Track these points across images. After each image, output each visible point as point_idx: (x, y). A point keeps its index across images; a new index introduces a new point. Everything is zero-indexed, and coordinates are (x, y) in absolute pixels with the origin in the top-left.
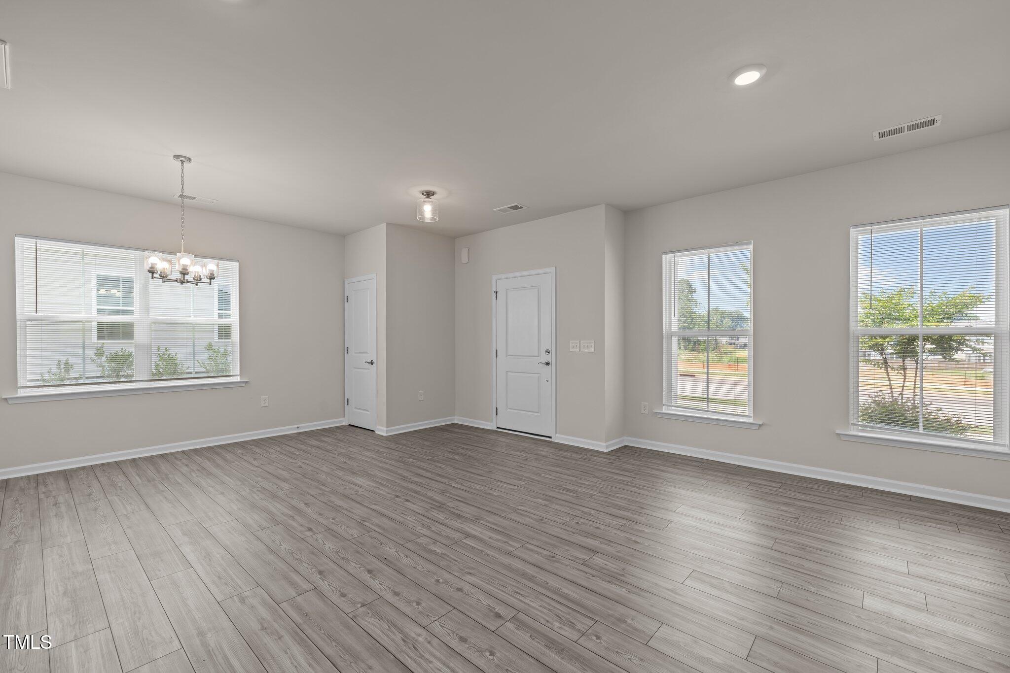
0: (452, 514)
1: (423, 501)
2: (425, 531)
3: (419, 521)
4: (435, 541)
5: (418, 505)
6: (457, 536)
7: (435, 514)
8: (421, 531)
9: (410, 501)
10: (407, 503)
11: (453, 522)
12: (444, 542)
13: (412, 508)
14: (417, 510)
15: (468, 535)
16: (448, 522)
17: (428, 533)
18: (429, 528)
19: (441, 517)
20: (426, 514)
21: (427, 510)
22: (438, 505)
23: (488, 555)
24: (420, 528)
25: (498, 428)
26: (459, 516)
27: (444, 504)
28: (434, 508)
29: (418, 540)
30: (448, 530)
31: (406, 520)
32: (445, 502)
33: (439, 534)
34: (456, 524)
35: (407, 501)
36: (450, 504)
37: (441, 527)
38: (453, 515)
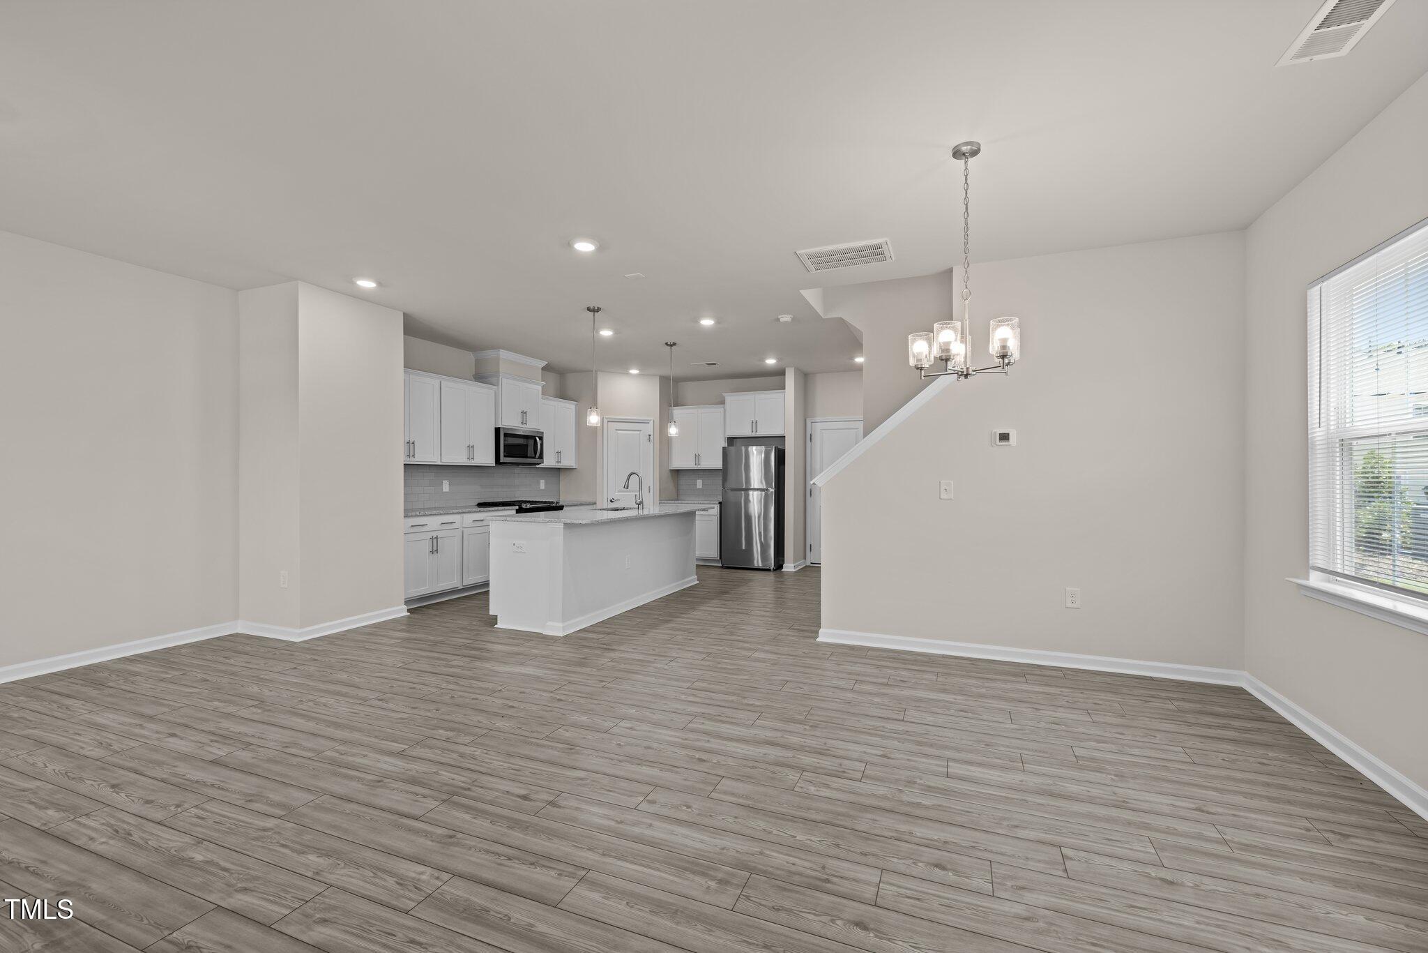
0: (425, 784)
1: (491, 803)
2: (468, 750)
3: (482, 762)
4: (448, 740)
5: (497, 790)
6: (419, 752)
7: (460, 779)
8: (473, 749)
9: (519, 796)
10: (523, 792)
11: (424, 769)
12: (434, 742)
13: (505, 782)
14: (495, 779)
15: (400, 754)
16: (434, 768)
17: (462, 749)
18: (462, 755)
19: (446, 775)
20: (475, 776)
21: (475, 783)
22: (456, 798)
23: (376, 737)
24: (477, 753)
26: (414, 781)
27: (444, 801)
28: (465, 789)
29: (472, 738)
30: (432, 756)
31: (504, 760)
32: (443, 808)
33: (443, 750)
34: (416, 768)
35: (525, 798)
36: (431, 804)
37: (443, 760)
38: (426, 781)
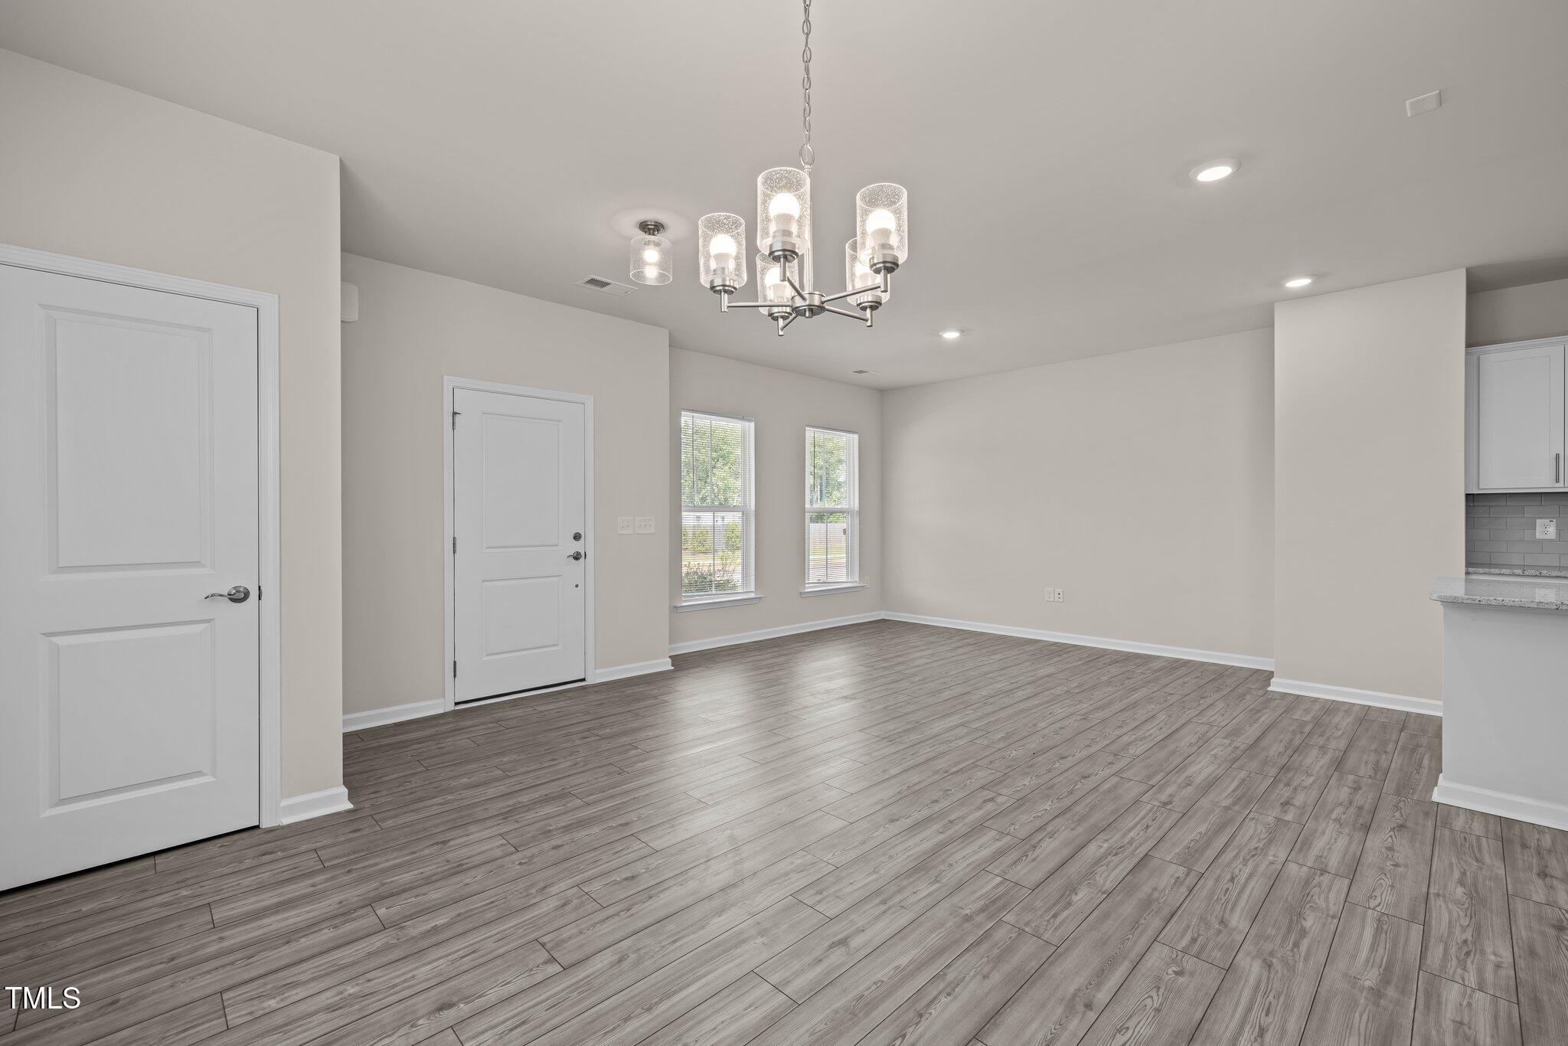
25: (456, 704)
